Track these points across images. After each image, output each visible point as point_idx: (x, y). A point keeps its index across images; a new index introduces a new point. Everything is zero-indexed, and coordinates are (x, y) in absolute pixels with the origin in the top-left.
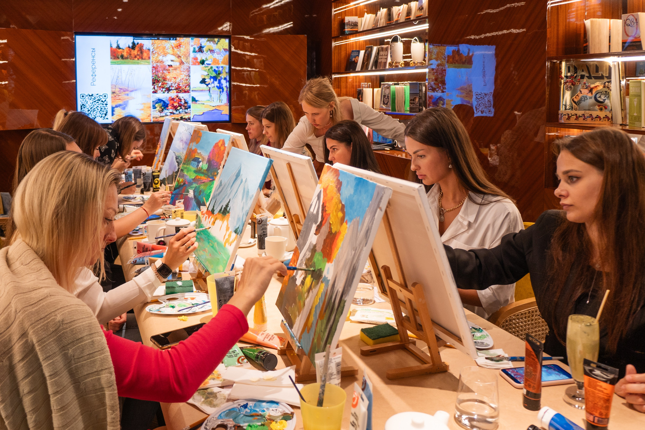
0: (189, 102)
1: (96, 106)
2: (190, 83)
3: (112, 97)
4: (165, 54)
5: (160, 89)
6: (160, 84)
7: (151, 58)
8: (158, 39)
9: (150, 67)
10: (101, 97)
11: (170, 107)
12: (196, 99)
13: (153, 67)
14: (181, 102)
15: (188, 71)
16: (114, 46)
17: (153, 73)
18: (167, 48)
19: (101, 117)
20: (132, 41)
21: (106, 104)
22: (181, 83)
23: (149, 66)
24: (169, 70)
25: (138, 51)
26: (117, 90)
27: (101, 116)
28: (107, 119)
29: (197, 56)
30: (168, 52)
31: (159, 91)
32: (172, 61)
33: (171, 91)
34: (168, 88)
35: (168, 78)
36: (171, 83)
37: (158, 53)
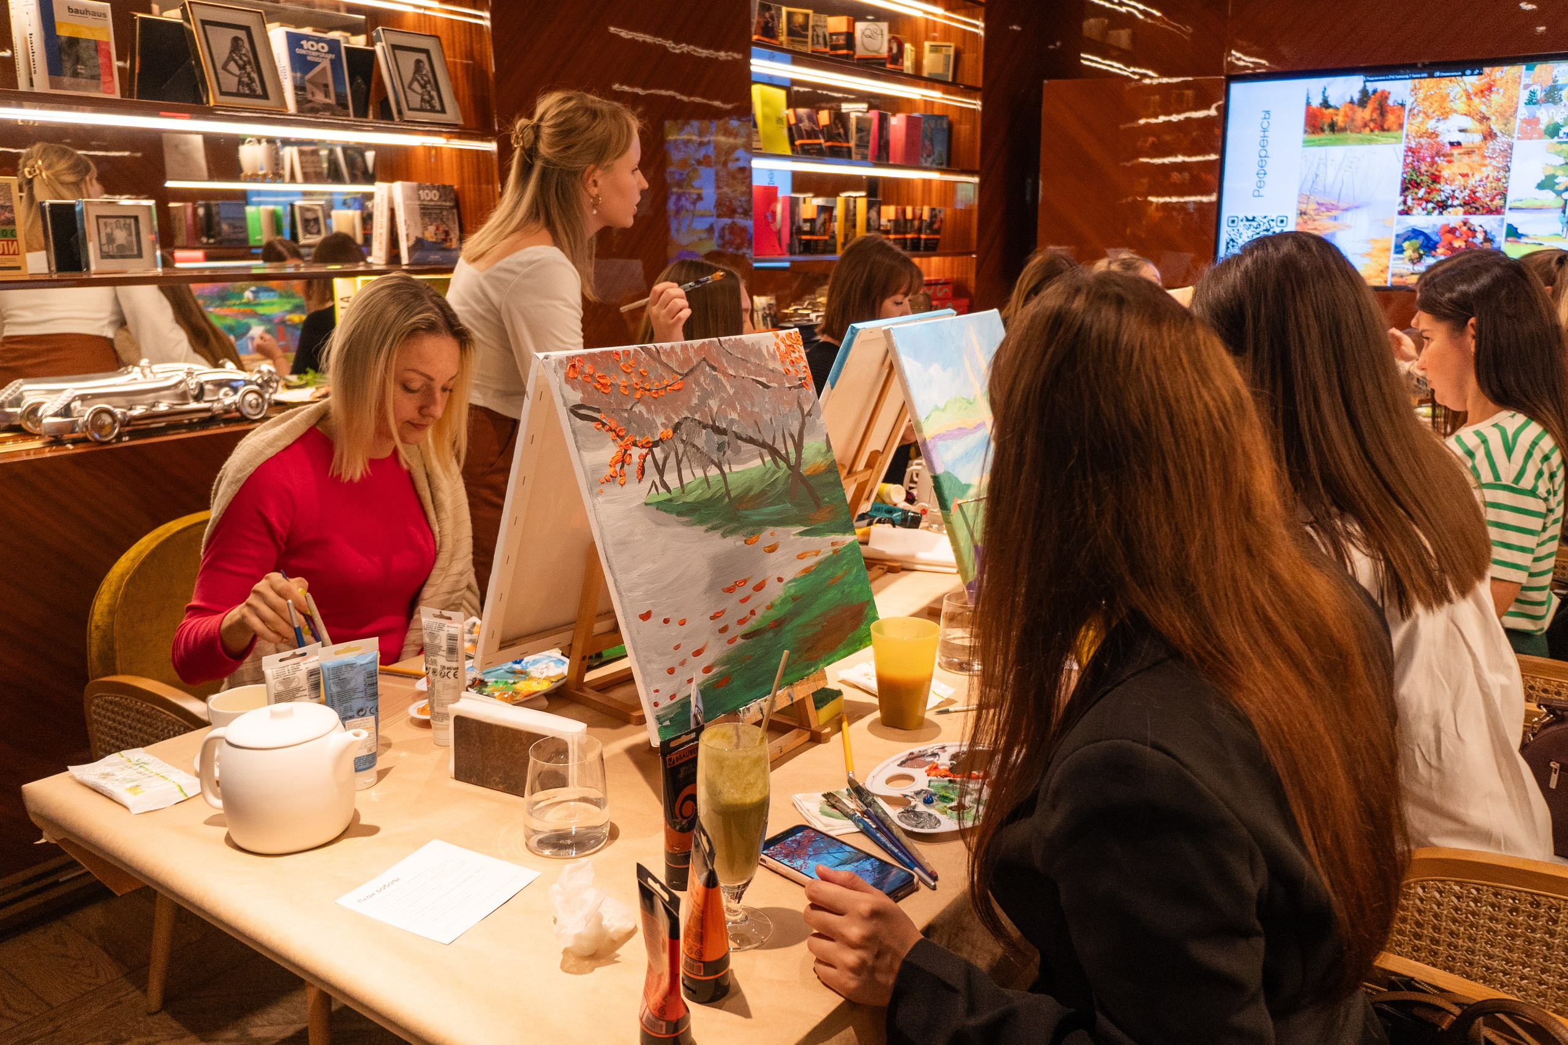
0: (1497, 239)
2: (1506, 189)
4: (1445, 115)
5: (1420, 205)
6: (1421, 193)
7: (1406, 126)
8: (1431, 76)
9: (1401, 148)
10: (1273, 224)
11: (1440, 250)
12: (1520, 231)
13: (1410, 149)
14: (1474, 237)
15: (1506, 157)
16: (1316, 102)
17: (1406, 165)
18: (1451, 98)
20: (1360, 86)
22: (1480, 189)
23: (1398, 146)
24: (1452, 155)
25: (1374, 110)
26: (1314, 206)
29: (1538, 114)
30: (1455, 107)
31: (1417, 210)
32: (1461, 131)
33: (1450, 209)
34: (1442, 202)
35: (1446, 176)
36: (1453, 188)
37: (1425, 113)
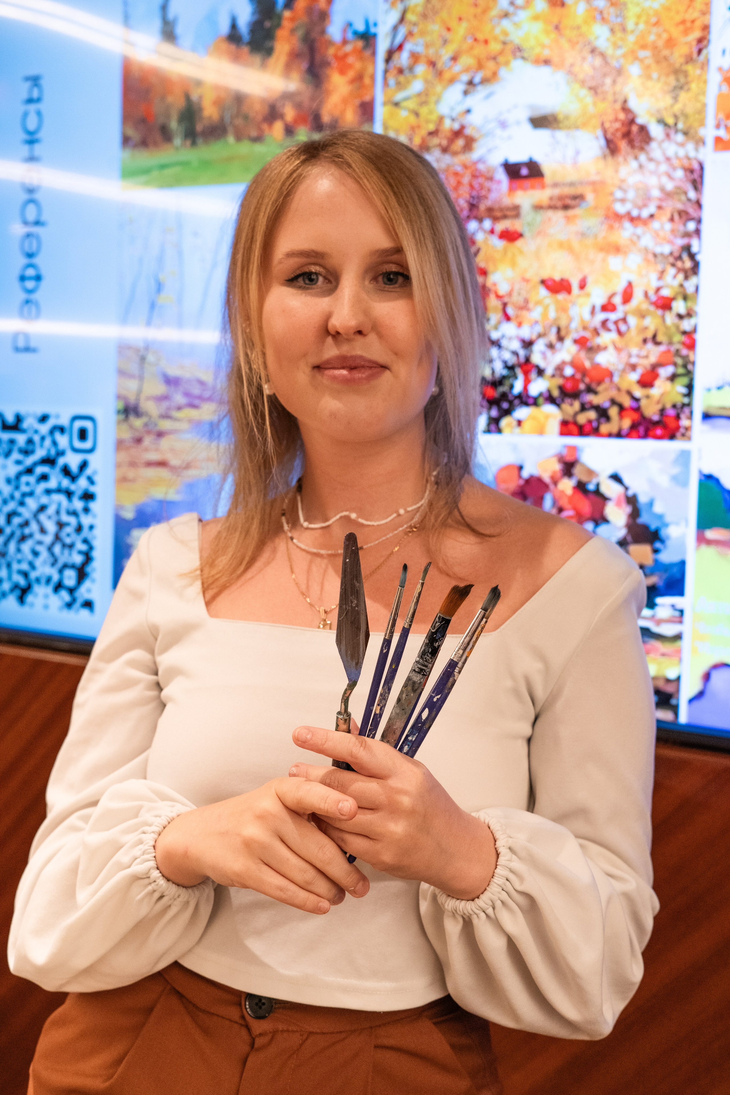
0: (673, 532)
1: (32, 504)
2: (690, 338)
3: (120, 444)
4: (488, 67)
10: (63, 441)
15: (684, 215)
19: (59, 587)
21: (88, 496)
22: (606, 338)
24: (515, 212)
25: (294, 56)
27: (56, 577)
28: (88, 604)
30: (516, 37)
32: (539, 121)
33: (522, 413)
34: (496, 383)
35: (503, 289)
36: (526, 333)
37: (432, 64)
